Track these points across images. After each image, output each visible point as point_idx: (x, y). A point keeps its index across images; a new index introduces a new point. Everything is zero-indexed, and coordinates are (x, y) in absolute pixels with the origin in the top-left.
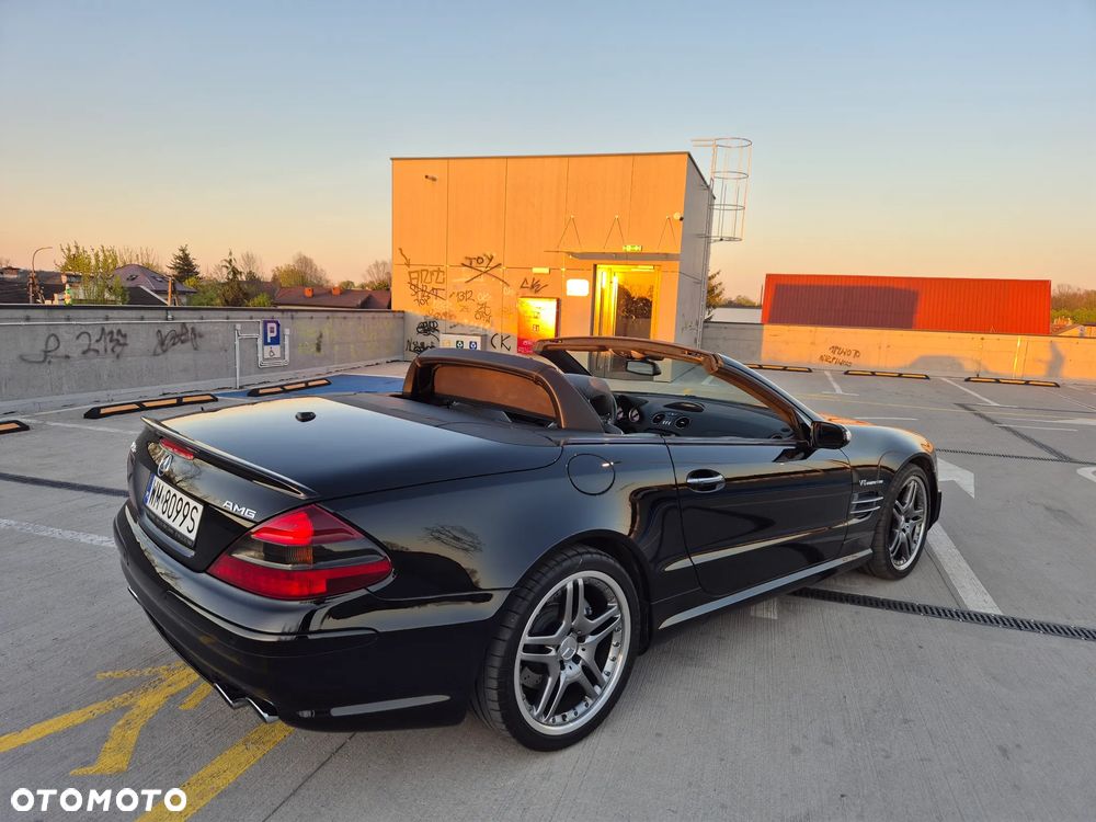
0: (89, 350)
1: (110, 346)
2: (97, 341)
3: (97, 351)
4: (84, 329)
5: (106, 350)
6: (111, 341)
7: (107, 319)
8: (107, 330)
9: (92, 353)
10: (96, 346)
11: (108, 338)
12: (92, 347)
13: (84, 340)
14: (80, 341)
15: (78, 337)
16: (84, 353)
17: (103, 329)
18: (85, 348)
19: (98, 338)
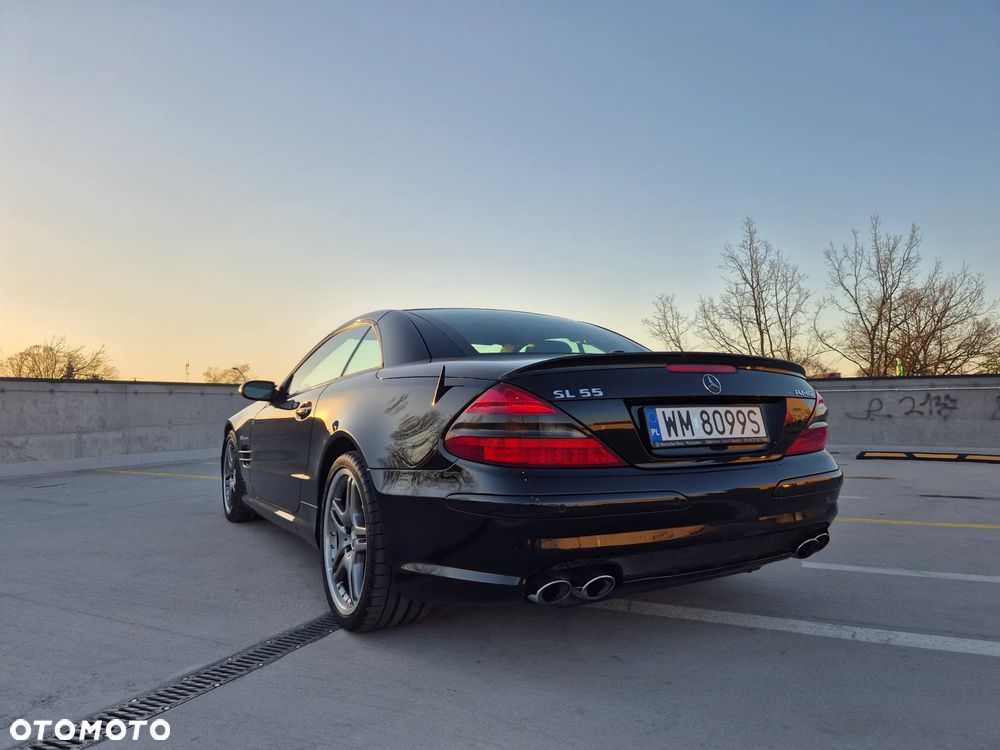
0: (911, 412)
1: (935, 409)
2: (922, 404)
3: (921, 413)
4: (907, 395)
5: (931, 412)
6: (937, 404)
7: (933, 386)
8: (933, 395)
9: (915, 414)
10: (921, 409)
11: (934, 402)
12: (916, 409)
13: (908, 405)
14: (901, 404)
15: (901, 401)
16: (907, 414)
17: (928, 396)
18: (910, 409)
19: (923, 401)
